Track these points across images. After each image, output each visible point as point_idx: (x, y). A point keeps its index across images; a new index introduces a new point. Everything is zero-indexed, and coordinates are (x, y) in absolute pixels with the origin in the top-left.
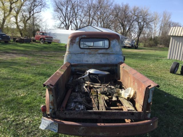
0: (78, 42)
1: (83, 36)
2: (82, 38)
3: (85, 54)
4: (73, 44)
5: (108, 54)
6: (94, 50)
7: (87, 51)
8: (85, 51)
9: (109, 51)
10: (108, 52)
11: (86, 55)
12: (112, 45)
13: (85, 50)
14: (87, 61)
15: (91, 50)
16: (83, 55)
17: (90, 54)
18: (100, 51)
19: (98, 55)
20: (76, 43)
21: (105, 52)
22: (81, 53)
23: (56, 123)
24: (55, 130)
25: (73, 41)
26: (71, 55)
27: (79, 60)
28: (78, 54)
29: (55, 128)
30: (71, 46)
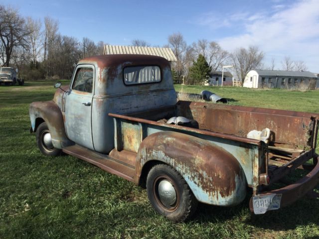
0: (120, 74)
1: (127, 63)
2: (126, 67)
3: (133, 95)
4: (113, 79)
5: (162, 90)
6: (145, 86)
7: (135, 90)
8: (132, 90)
9: (162, 86)
10: (161, 88)
11: (135, 96)
12: (164, 76)
13: (133, 88)
14: (137, 107)
15: (141, 86)
16: (131, 96)
17: (139, 93)
18: (153, 88)
19: (151, 95)
20: (118, 76)
21: (158, 88)
22: (127, 95)
23: (279, 195)
24: (276, 207)
25: (113, 73)
26: (113, 101)
27: (126, 107)
28: (123, 96)
29: (277, 203)
30: (110, 83)
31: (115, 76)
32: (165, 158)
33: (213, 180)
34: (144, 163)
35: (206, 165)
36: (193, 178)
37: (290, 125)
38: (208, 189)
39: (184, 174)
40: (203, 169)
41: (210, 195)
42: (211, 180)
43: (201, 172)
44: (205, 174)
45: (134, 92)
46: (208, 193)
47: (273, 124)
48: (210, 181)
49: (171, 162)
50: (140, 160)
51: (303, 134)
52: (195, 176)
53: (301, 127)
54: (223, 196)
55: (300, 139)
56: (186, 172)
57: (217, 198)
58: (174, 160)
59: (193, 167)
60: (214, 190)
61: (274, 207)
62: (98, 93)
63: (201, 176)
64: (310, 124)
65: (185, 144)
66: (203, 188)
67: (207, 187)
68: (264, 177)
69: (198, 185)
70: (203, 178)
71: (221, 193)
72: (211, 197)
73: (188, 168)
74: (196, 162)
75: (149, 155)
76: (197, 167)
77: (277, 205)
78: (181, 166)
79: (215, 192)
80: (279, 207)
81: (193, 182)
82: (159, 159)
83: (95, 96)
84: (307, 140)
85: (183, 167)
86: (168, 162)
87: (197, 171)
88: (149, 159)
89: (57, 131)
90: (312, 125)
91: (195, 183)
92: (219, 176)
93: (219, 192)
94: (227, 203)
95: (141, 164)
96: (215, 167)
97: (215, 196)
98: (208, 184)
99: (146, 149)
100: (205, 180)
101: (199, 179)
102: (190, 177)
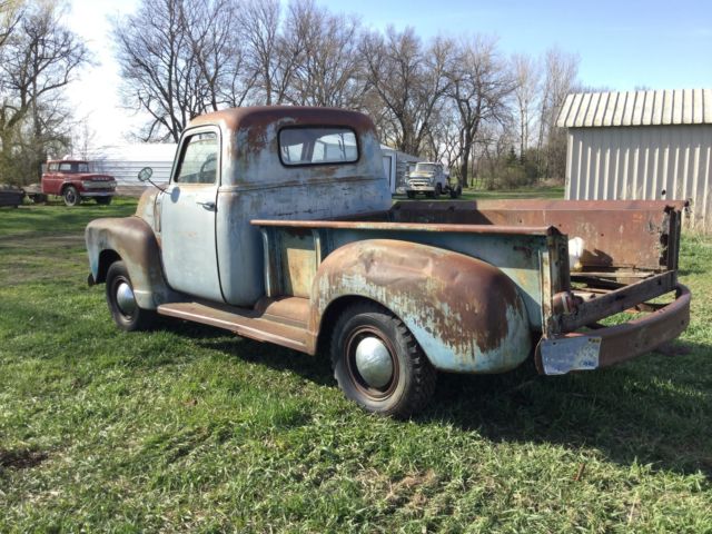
0: (273, 142)
1: (287, 120)
2: (284, 128)
3: (300, 186)
4: (259, 152)
5: (360, 179)
6: (324, 168)
7: (304, 176)
8: (298, 176)
9: (360, 171)
10: (358, 175)
11: (304, 188)
12: (365, 150)
13: (300, 171)
14: (310, 211)
15: (317, 169)
16: (295, 189)
17: (313, 183)
18: (341, 172)
19: (337, 187)
20: (268, 146)
21: (353, 174)
22: (287, 185)
23: (596, 338)
24: (590, 364)
25: (257, 140)
26: (260, 196)
27: (286, 211)
28: (280, 186)
29: (591, 356)
30: (252, 160)
31: (262, 145)
32: (368, 287)
33: (463, 320)
34: (325, 306)
35: (448, 290)
36: (424, 320)
37: (624, 226)
38: (454, 340)
39: (405, 314)
40: (442, 300)
41: (458, 352)
42: (459, 318)
43: (438, 305)
44: (446, 309)
45: (302, 180)
46: (454, 347)
47: (591, 230)
48: (457, 322)
49: (379, 294)
50: (318, 301)
51: (651, 243)
52: (427, 315)
53: (646, 229)
54: (483, 350)
55: (645, 255)
56: (409, 309)
57: (473, 354)
58: (384, 289)
59: (423, 297)
60: (464, 340)
61: (586, 364)
62: (228, 180)
63: (439, 314)
64: (665, 222)
65: (405, 255)
66: (445, 338)
67: (450, 336)
68: (561, 299)
69: (435, 334)
70: (442, 318)
71: (479, 344)
72: (460, 355)
73: (414, 301)
74: (427, 287)
75: (334, 287)
76: (432, 298)
77: (592, 360)
78: (399, 299)
79: (467, 344)
80: (597, 364)
81: (423, 328)
82: (355, 293)
83: (222, 188)
84: (660, 256)
85: (403, 301)
86: (373, 296)
87: (430, 305)
88: (335, 296)
89: (144, 272)
90: (668, 223)
91: (428, 330)
92: (474, 308)
93: (475, 342)
94: (492, 364)
95: (320, 309)
96: (466, 291)
97: (469, 352)
98: (454, 328)
99: (329, 277)
100: (446, 322)
101: (435, 321)
102: (418, 318)
